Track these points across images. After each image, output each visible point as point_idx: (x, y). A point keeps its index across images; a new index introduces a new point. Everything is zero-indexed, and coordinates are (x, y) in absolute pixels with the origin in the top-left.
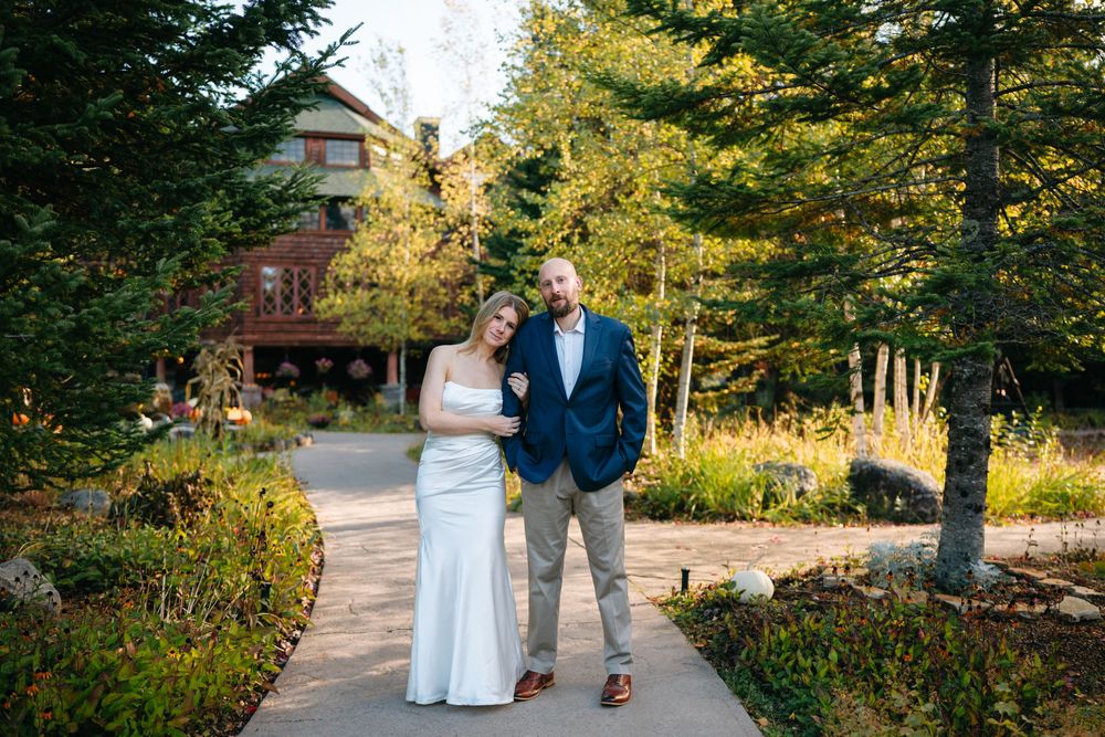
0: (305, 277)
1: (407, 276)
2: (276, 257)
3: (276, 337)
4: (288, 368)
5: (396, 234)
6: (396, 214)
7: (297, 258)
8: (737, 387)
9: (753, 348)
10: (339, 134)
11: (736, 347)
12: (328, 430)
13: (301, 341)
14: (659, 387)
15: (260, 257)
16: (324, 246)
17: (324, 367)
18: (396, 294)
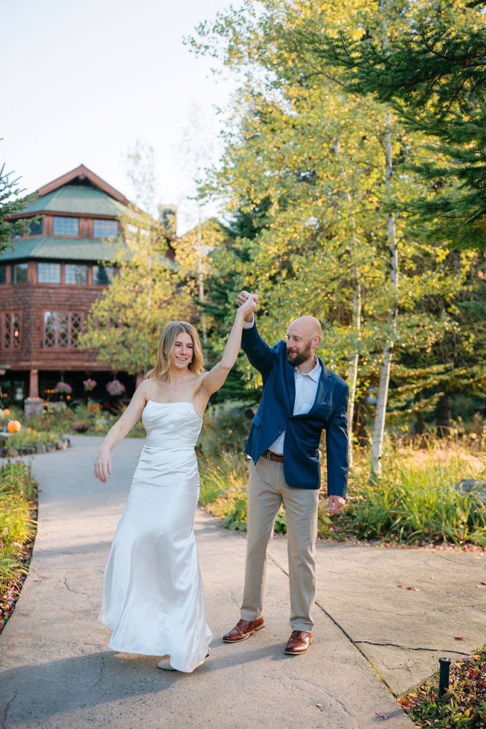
0: (76, 319)
1: (149, 318)
2: (55, 305)
3: (54, 363)
4: (63, 386)
5: (141, 286)
6: (141, 270)
7: (71, 306)
8: (420, 408)
9: (433, 374)
10: (103, 215)
11: (417, 373)
12: (87, 435)
13: (73, 367)
14: (356, 408)
15: (43, 305)
16: (91, 297)
17: (90, 386)
18: (140, 331)
